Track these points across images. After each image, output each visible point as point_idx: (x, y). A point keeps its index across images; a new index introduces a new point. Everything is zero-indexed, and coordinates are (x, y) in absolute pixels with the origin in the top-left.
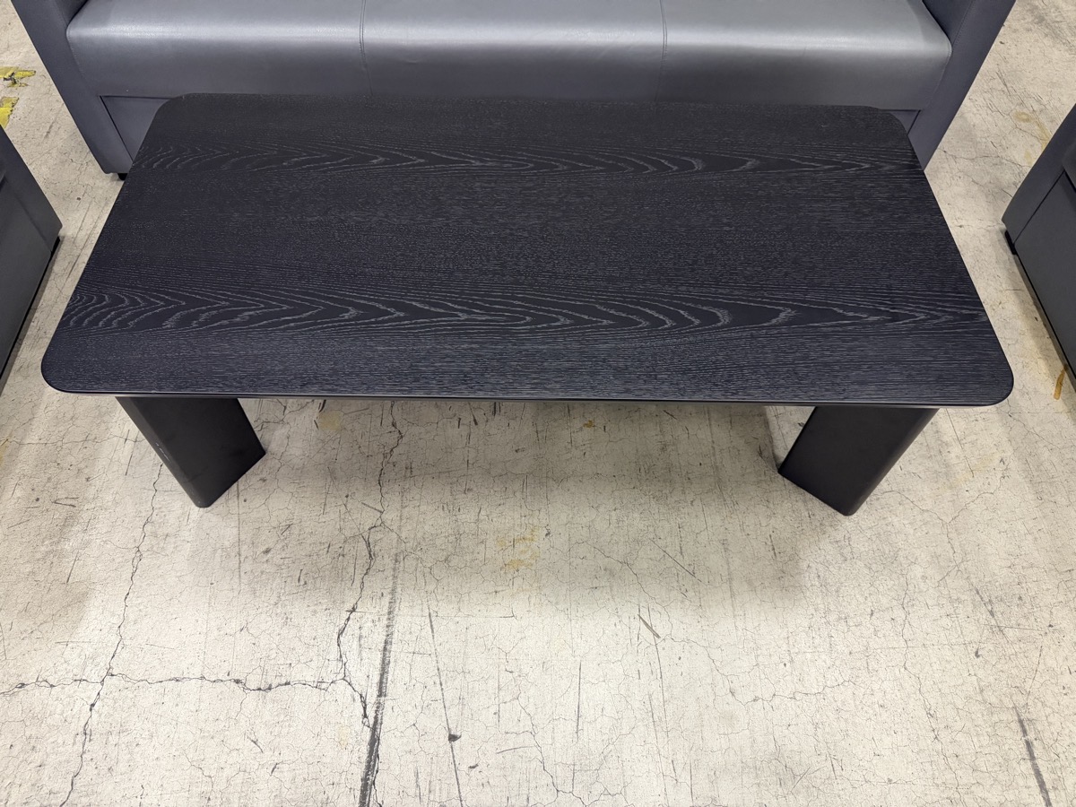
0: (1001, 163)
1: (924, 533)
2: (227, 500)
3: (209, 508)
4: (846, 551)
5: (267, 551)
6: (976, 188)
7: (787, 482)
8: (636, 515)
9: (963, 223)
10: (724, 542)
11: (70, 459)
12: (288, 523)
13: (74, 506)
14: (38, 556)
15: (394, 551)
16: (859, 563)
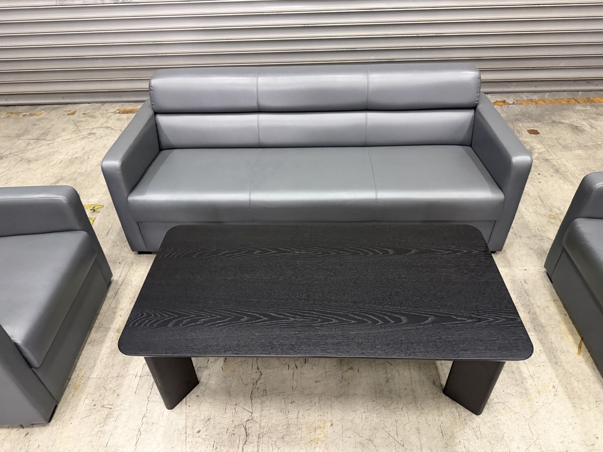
0: (543, 239)
1: (517, 424)
2: (181, 406)
3: (173, 410)
4: (478, 433)
5: (199, 432)
6: (531, 251)
7: (447, 398)
8: (375, 415)
9: (526, 268)
10: (418, 429)
11: (111, 386)
12: (209, 417)
13: (111, 408)
14: (94, 433)
15: (258, 433)
16: (485, 440)
